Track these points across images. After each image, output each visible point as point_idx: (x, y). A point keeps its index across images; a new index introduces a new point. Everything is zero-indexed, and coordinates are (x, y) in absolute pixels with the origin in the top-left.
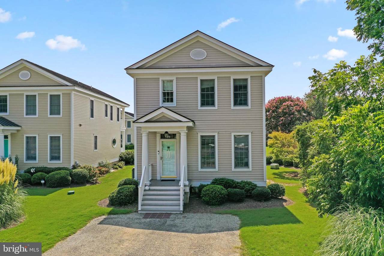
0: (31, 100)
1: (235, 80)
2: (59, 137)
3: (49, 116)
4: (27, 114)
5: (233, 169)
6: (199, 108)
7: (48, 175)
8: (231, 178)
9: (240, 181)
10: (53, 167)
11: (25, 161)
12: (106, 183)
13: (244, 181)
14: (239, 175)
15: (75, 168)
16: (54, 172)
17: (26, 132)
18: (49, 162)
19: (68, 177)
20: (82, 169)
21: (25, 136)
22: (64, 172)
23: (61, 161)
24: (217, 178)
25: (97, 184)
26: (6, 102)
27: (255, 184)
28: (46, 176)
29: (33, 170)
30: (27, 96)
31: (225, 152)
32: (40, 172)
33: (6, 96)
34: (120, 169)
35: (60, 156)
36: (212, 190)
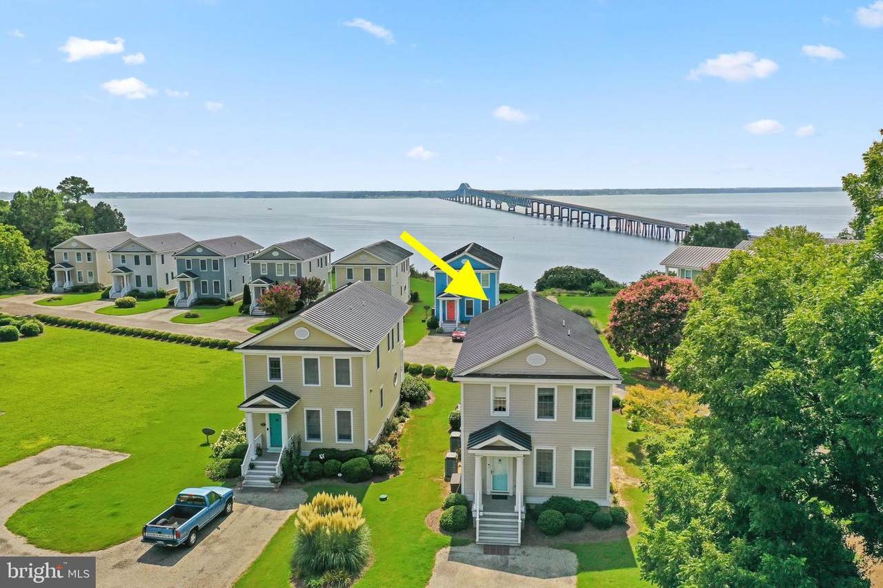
0: (311, 365)
1: (577, 390)
2: (350, 413)
3: (335, 385)
4: (306, 382)
5: (572, 486)
6: (535, 419)
7: (343, 465)
8: (570, 497)
9: (580, 500)
10: (342, 448)
11: (306, 441)
12: (409, 469)
13: (585, 501)
14: (579, 493)
15: (371, 452)
16: (350, 462)
17: (307, 404)
18: (337, 442)
19: (369, 468)
20: (382, 456)
21: (305, 409)
22: (362, 461)
23: (352, 442)
24: (555, 496)
25: (400, 472)
26: (279, 366)
27: (597, 504)
28: (341, 467)
29: (322, 457)
30: (305, 359)
31: (563, 469)
32: (330, 458)
33: (279, 358)
34: (407, 420)
35: (350, 436)
36: (549, 520)
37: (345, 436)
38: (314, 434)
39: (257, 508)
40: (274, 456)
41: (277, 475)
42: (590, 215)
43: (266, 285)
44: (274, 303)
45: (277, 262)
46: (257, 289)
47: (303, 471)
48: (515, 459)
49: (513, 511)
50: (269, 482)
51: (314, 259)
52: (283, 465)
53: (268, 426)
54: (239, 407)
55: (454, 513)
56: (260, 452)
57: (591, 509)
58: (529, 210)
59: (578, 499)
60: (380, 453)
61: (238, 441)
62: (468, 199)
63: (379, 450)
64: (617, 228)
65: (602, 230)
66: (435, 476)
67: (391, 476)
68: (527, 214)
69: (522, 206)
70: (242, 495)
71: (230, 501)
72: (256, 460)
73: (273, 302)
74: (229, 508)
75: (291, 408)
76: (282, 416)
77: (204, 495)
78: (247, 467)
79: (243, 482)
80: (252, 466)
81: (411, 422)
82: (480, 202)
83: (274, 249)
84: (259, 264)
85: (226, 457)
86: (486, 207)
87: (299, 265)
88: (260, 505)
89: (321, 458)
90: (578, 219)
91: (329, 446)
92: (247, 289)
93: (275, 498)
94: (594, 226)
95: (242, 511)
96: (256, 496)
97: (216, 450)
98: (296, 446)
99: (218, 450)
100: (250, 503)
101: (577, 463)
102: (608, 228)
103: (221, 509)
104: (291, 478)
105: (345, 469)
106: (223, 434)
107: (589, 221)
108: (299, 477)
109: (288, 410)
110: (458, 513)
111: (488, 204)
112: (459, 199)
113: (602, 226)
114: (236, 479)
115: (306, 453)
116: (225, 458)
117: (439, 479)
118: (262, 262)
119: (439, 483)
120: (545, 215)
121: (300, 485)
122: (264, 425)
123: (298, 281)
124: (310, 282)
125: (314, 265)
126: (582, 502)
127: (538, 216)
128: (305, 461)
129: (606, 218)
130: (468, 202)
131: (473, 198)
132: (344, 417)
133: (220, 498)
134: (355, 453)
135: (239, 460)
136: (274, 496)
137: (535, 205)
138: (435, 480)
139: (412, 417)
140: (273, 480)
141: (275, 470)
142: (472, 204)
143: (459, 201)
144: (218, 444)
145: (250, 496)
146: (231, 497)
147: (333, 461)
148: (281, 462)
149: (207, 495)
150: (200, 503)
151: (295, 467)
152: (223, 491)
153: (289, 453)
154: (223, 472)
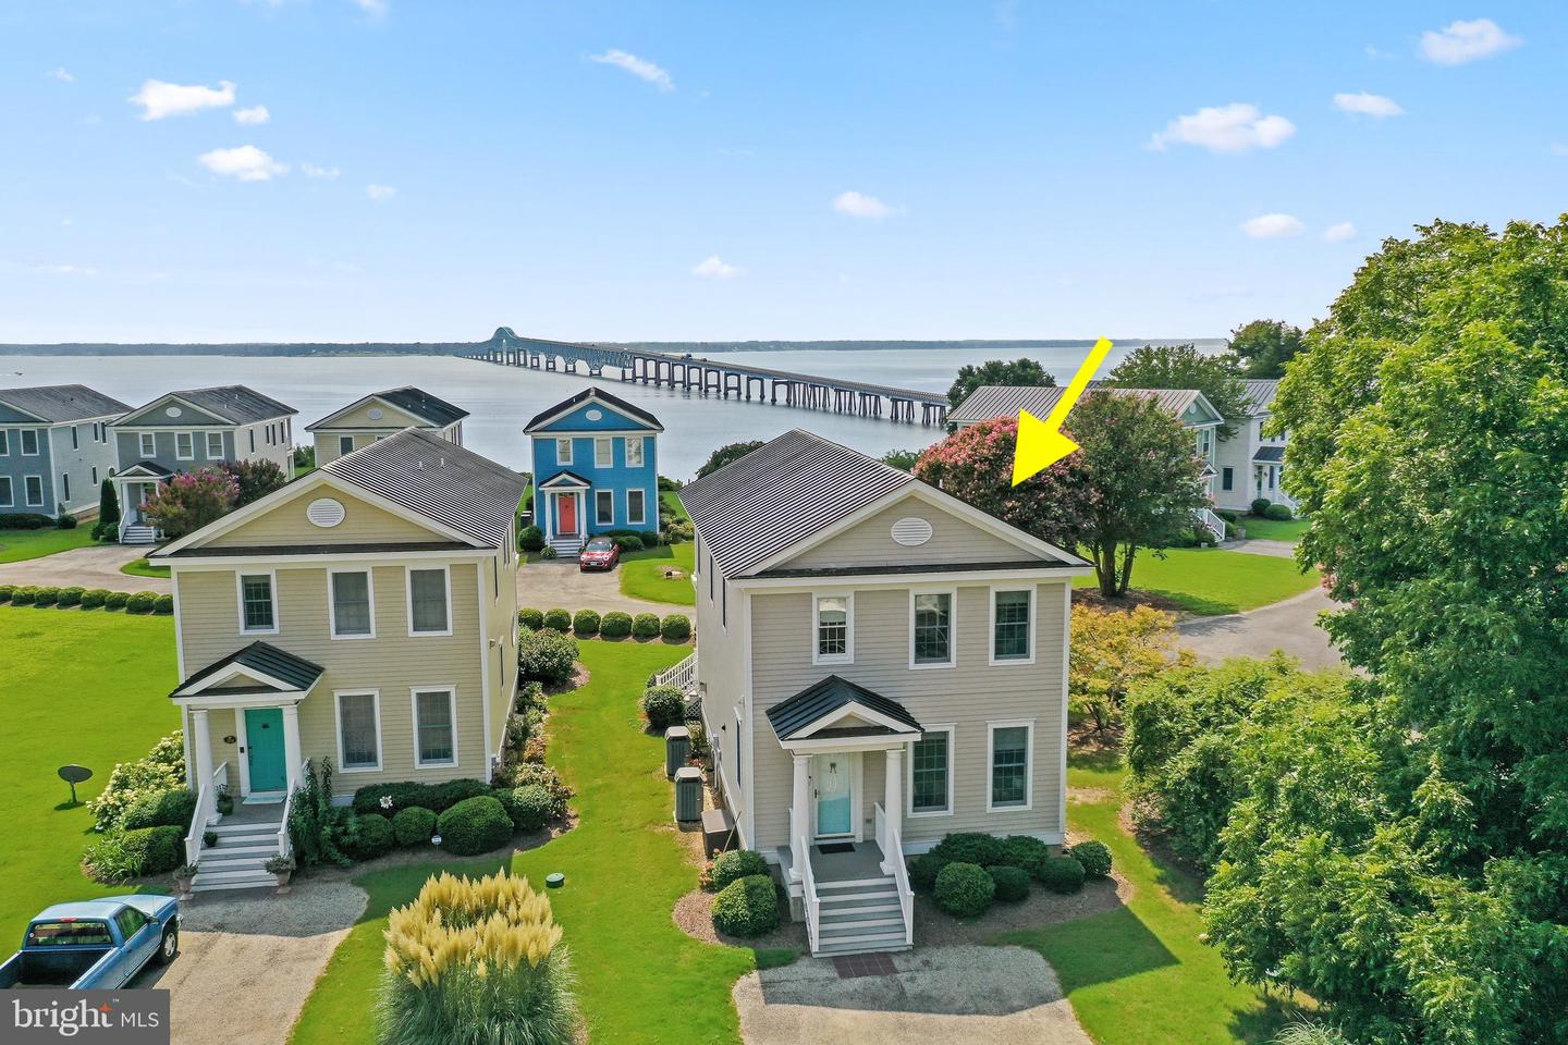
0: (350, 589)
1: (999, 595)
2: (447, 694)
3: (411, 633)
4: (338, 631)
5: (989, 808)
6: (912, 665)
7: (442, 818)
8: (985, 831)
9: (1004, 836)
10: (431, 781)
11: (341, 770)
12: (589, 814)
13: (1015, 838)
14: (1003, 822)
15: (502, 781)
16: (459, 808)
17: (340, 683)
18: (418, 766)
19: (506, 819)
20: (530, 788)
21: (337, 695)
22: (489, 805)
23: (456, 763)
24: (952, 833)
25: (571, 822)
26: (267, 594)
27: (1041, 842)
28: (436, 821)
29: (386, 802)
30: (336, 576)
31: (971, 770)
32: (406, 805)
33: (268, 577)
34: (545, 717)
35: (450, 750)
36: (964, 884)
37: (436, 749)
38: (360, 753)
39: (244, 939)
40: (270, 811)
41: (282, 854)
42: (739, 380)
43: (155, 479)
44: (183, 509)
45: (178, 430)
46: (133, 488)
47: (345, 840)
48: (880, 757)
49: (880, 874)
50: (264, 872)
51: (259, 426)
52: (293, 830)
53: (242, 741)
54: (171, 696)
55: (750, 892)
56: (228, 804)
57: (1035, 853)
58: (629, 374)
59: (1001, 835)
60: (524, 783)
61: (159, 786)
62: (511, 357)
63: (520, 778)
64: (788, 400)
65: (762, 402)
66: (655, 823)
67: (555, 832)
68: (624, 379)
69: (616, 365)
70: (193, 911)
71: (172, 927)
72: (220, 823)
73: (179, 508)
74: (169, 946)
75: (308, 692)
76: (285, 713)
77: (105, 916)
78: (199, 842)
79: (193, 881)
80: (211, 841)
81: (553, 721)
82: (535, 360)
83: (171, 400)
84: (137, 434)
85: (135, 824)
86: (548, 369)
87: (229, 436)
88: (251, 928)
89: (384, 805)
90: (718, 386)
91: (399, 777)
92: (108, 491)
93: (285, 908)
94: (748, 397)
95: (204, 950)
96: (232, 909)
97: (104, 812)
98: (320, 780)
99: (107, 814)
100: (221, 927)
101: (998, 758)
102: (774, 400)
103: (149, 950)
104: (315, 858)
105: (448, 825)
106: (116, 772)
107: (738, 389)
108: (335, 854)
109: (302, 695)
110: (759, 890)
111: (551, 365)
112: (495, 357)
113: (762, 397)
114: (175, 874)
115: (343, 799)
116: (135, 828)
117: (664, 828)
118: (141, 431)
119: (670, 836)
120: (658, 381)
121: (340, 874)
122: (232, 740)
123: (230, 467)
124: (255, 470)
125: (260, 437)
126: (1013, 840)
127: (646, 383)
128: (348, 816)
129: (768, 383)
130: (511, 361)
131: (522, 357)
132: (434, 707)
133: (148, 920)
134: (464, 789)
135: (175, 829)
136: (280, 906)
137: (639, 362)
138: (658, 830)
139: (553, 710)
140: (274, 867)
141: (276, 843)
142: (519, 365)
143: (495, 361)
144: (106, 797)
145: (216, 911)
146: (174, 917)
147: (416, 809)
148: (289, 822)
149: (116, 917)
150: (97, 939)
151: (328, 829)
152: (151, 905)
153: (307, 801)
154: (135, 861)
